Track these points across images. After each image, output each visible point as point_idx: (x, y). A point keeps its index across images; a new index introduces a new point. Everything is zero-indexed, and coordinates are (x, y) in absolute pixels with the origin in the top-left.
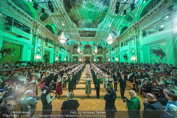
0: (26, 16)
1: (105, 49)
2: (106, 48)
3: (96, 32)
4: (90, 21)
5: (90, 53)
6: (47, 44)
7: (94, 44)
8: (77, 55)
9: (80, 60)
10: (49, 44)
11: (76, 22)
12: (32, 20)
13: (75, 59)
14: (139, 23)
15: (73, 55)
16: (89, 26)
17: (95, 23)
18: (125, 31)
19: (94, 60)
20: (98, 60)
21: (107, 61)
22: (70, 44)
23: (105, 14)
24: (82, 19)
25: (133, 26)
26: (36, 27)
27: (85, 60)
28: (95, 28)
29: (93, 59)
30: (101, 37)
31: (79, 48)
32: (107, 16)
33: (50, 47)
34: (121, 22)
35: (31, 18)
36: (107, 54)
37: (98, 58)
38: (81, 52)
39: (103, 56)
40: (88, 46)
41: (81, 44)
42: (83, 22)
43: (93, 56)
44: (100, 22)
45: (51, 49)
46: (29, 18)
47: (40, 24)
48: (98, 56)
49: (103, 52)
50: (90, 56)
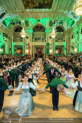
1: (70, 31)
5: (44, 39)
7: (51, 24)
9: (27, 51)
13: (19, 51)
15: (14, 44)
19: (51, 51)
20: (57, 52)
21: (71, 51)
22: (8, 23)
27: (35, 52)
29: (48, 50)
31: (23, 31)
36: (73, 41)
37: (57, 48)
38: (27, 37)
39: (64, 44)
40: (39, 28)
41: (27, 23)
43: (48, 44)
48: (56, 44)
49: (66, 37)
50: (44, 44)
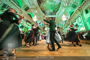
0: (16, 6)
2: (62, 27)
3: (55, 17)
4: (52, 11)
6: (26, 23)
8: (45, 32)
10: (28, 23)
11: (44, 12)
12: (19, 9)
14: (82, 6)
15: (43, 32)
16: (51, 14)
17: (55, 12)
18: (73, 14)
22: (41, 26)
23: (60, 5)
24: (47, 9)
25: (78, 9)
26: (22, 13)
28: (55, 15)
30: (59, 21)
32: (61, 6)
33: (29, 25)
34: (70, 10)
35: (19, 8)
36: (63, 31)
41: (47, 26)
42: (48, 12)
44: (57, 11)
45: (29, 26)
46: (18, 8)
47: (24, 11)
